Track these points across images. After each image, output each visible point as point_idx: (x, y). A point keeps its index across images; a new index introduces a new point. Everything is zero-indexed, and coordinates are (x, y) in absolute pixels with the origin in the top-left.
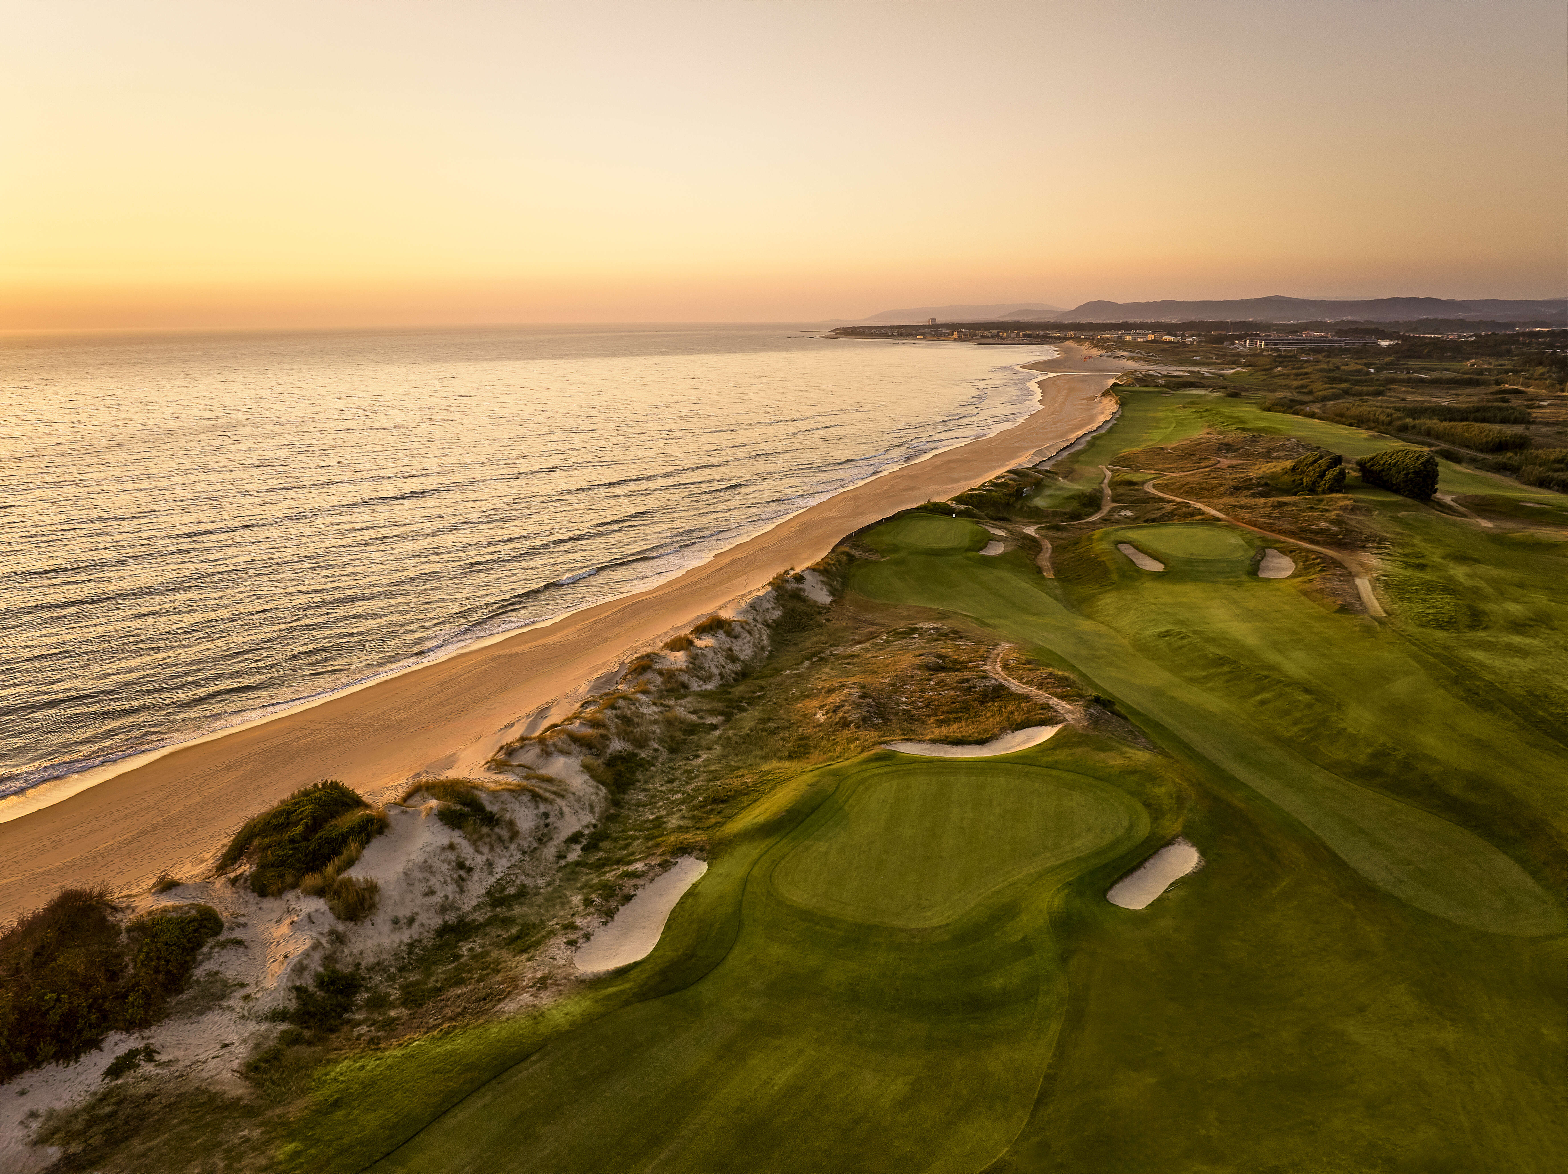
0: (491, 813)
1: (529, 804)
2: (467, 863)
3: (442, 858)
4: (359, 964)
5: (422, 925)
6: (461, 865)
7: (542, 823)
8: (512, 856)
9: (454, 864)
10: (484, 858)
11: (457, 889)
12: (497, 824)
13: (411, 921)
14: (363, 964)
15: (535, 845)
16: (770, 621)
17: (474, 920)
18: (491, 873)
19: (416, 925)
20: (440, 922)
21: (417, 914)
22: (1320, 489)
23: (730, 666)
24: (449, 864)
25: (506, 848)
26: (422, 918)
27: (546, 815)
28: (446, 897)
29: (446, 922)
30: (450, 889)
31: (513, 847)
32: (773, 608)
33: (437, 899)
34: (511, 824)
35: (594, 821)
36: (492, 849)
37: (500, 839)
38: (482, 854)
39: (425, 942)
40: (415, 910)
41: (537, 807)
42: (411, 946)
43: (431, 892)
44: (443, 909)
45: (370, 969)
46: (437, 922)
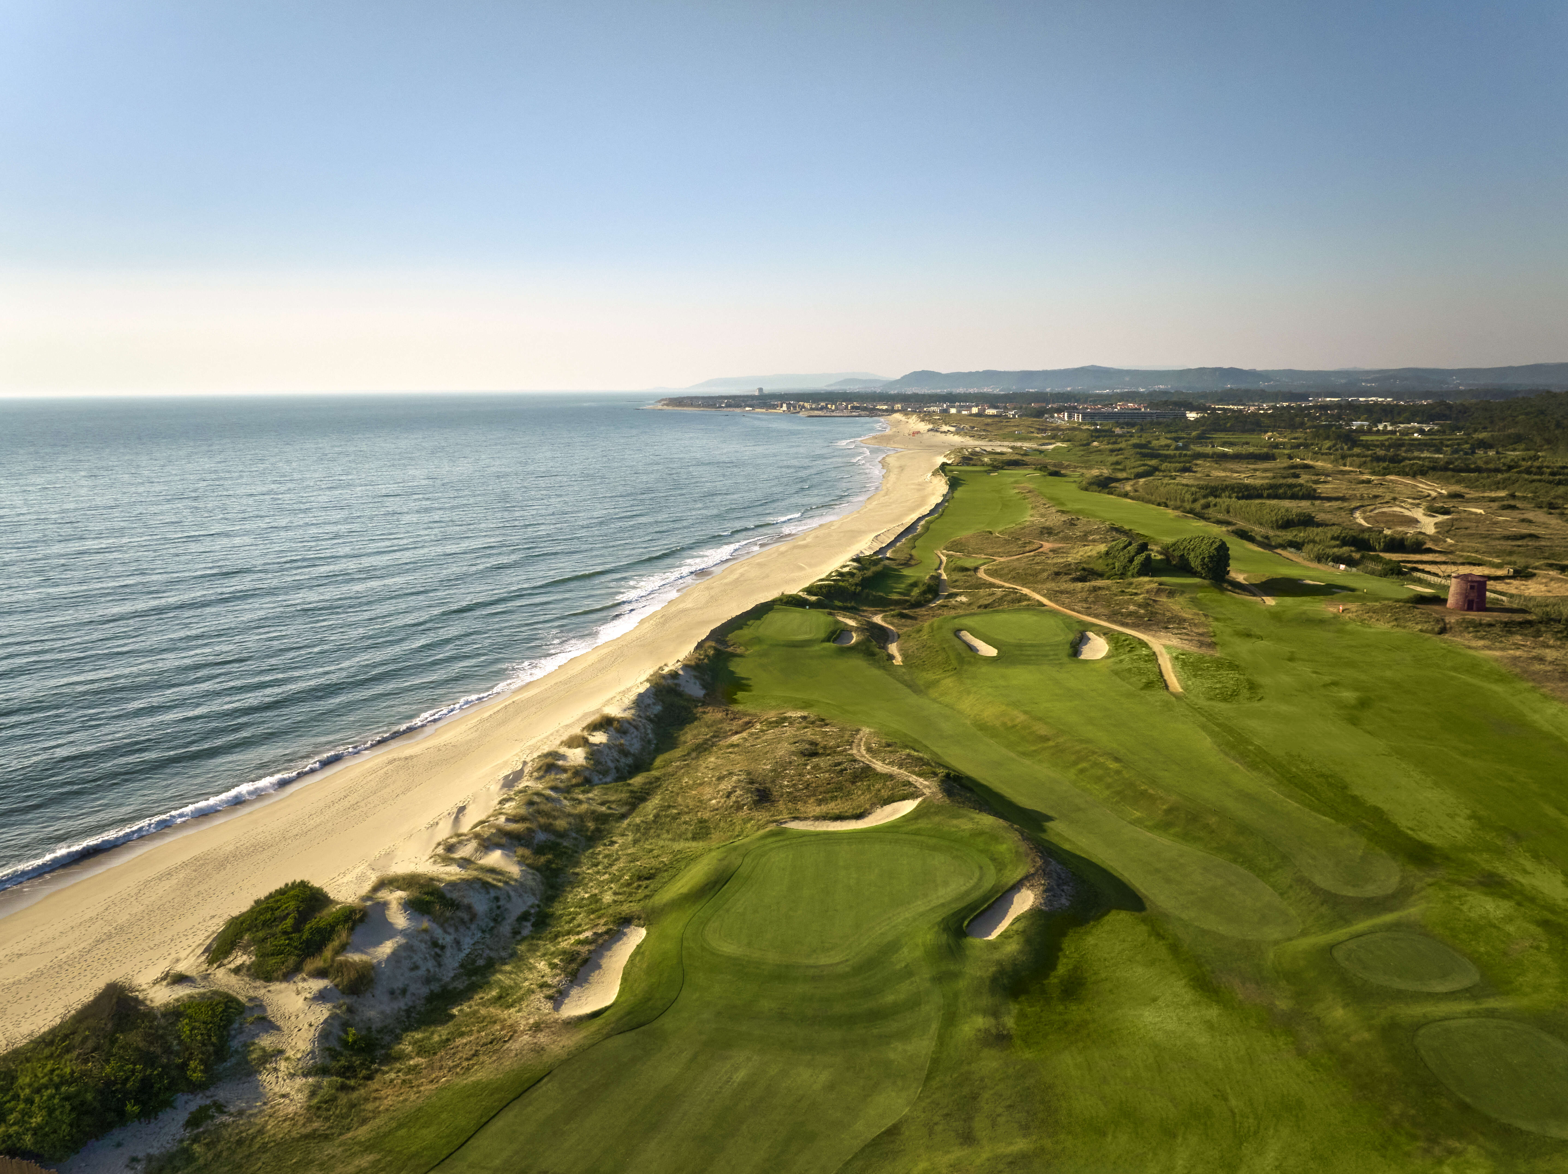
0: (451, 899)
1: (480, 890)
2: (440, 942)
3: (419, 939)
4: (370, 1028)
5: (414, 994)
6: (435, 944)
7: (494, 906)
8: (473, 934)
9: (429, 943)
10: (452, 937)
11: (435, 964)
12: (458, 909)
13: (404, 991)
14: (374, 1027)
15: (492, 924)
16: (652, 716)
17: (455, 988)
18: (460, 950)
19: (408, 995)
20: (428, 991)
21: (408, 985)
22: (1130, 573)
23: (623, 760)
24: (426, 943)
25: (469, 928)
26: (412, 989)
27: (497, 899)
28: (428, 970)
29: (432, 991)
30: (431, 964)
31: (473, 927)
32: (654, 704)
33: (421, 972)
34: (469, 908)
35: (537, 902)
36: (457, 930)
37: (462, 921)
38: (449, 934)
39: (418, 1008)
40: (406, 982)
41: (488, 893)
42: (408, 1011)
43: (415, 967)
44: (428, 981)
45: (379, 1031)
46: (424, 991)
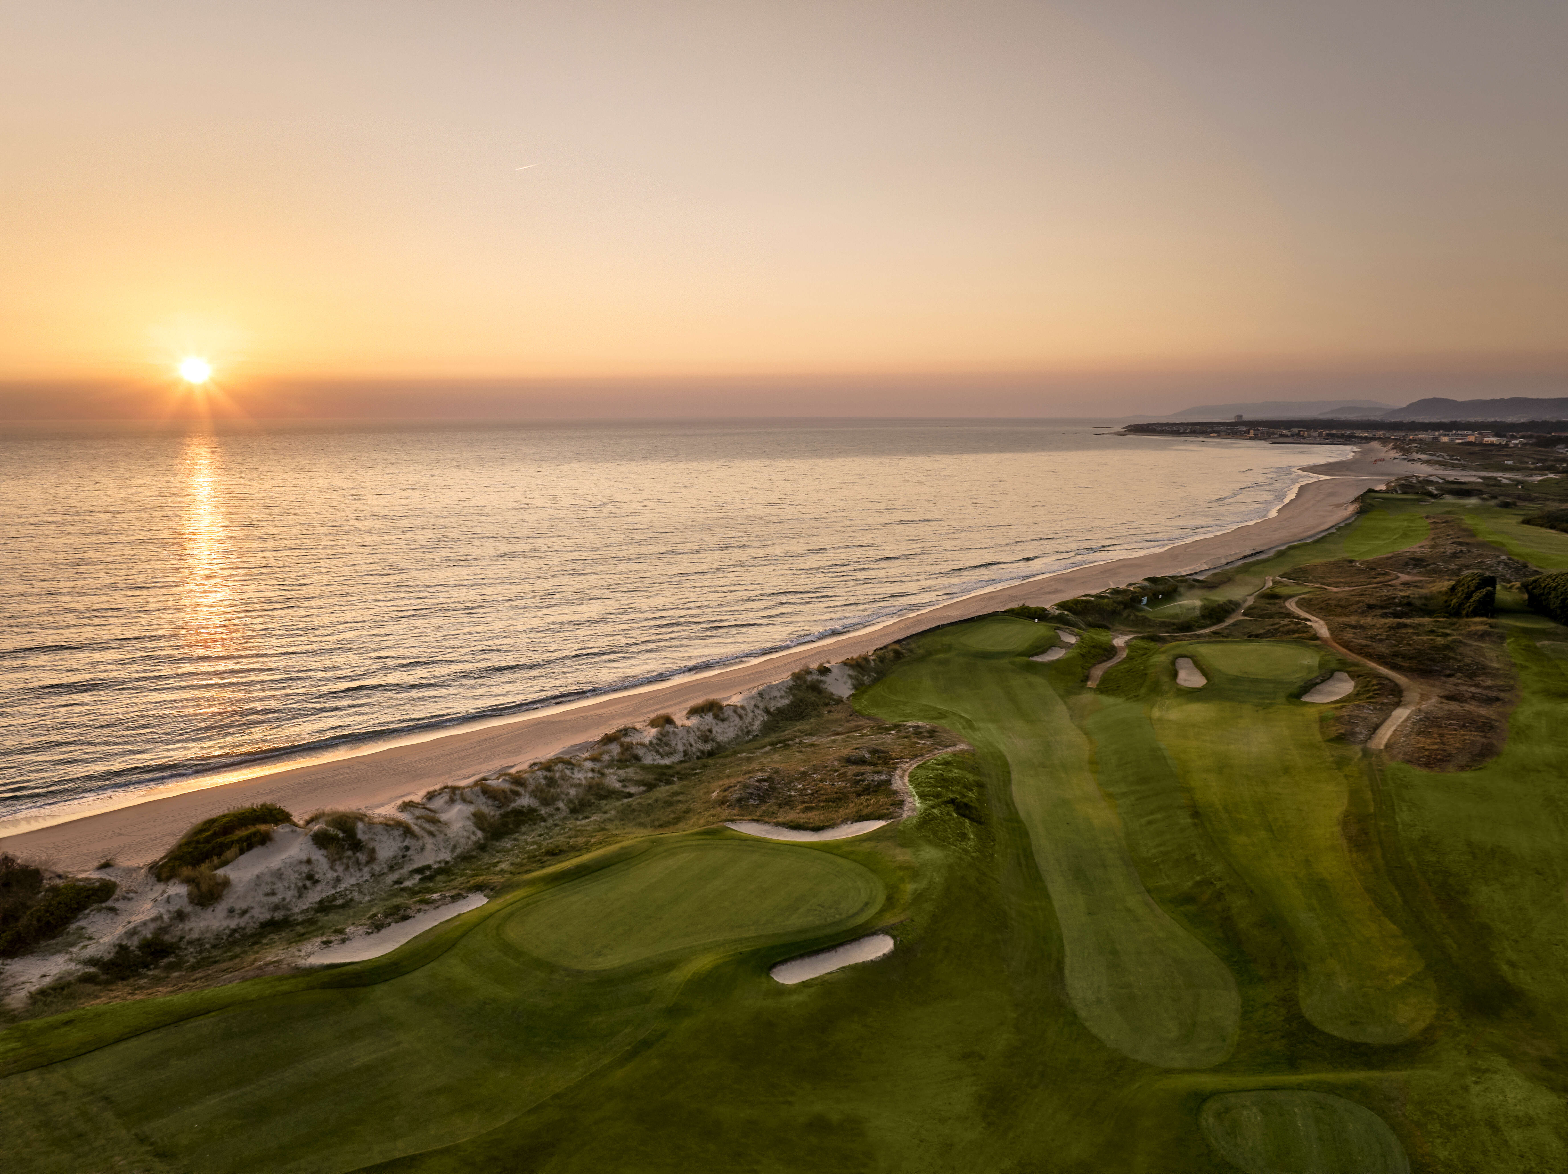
0: (360, 840)
1: (397, 838)
2: (317, 877)
3: (296, 869)
4: (184, 937)
5: (253, 917)
6: (310, 877)
7: (401, 854)
8: (362, 876)
9: (304, 875)
10: (335, 875)
11: (297, 895)
12: (361, 850)
13: (244, 912)
14: (187, 937)
15: (386, 871)
17: (295, 920)
18: (334, 887)
19: (247, 916)
20: (268, 916)
21: (252, 908)
22: (1464, 612)
24: (300, 874)
25: (360, 870)
26: (256, 912)
27: (407, 848)
28: (284, 899)
29: (273, 918)
30: (289, 895)
31: (366, 869)
33: (275, 899)
34: (373, 851)
35: (448, 859)
36: (347, 868)
37: (358, 863)
38: (336, 871)
39: (247, 930)
40: (252, 905)
41: (404, 841)
42: (235, 931)
43: (273, 894)
44: (276, 908)
45: (190, 943)
46: (266, 916)
